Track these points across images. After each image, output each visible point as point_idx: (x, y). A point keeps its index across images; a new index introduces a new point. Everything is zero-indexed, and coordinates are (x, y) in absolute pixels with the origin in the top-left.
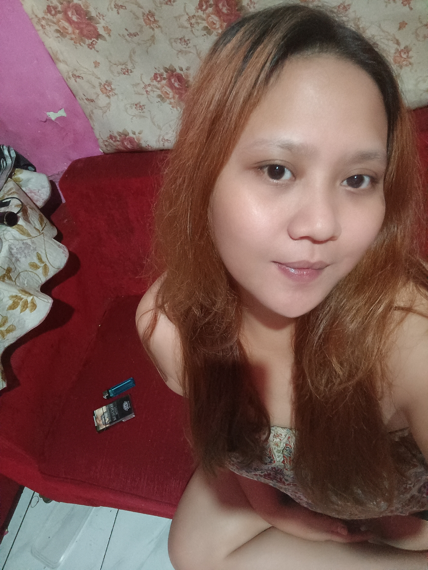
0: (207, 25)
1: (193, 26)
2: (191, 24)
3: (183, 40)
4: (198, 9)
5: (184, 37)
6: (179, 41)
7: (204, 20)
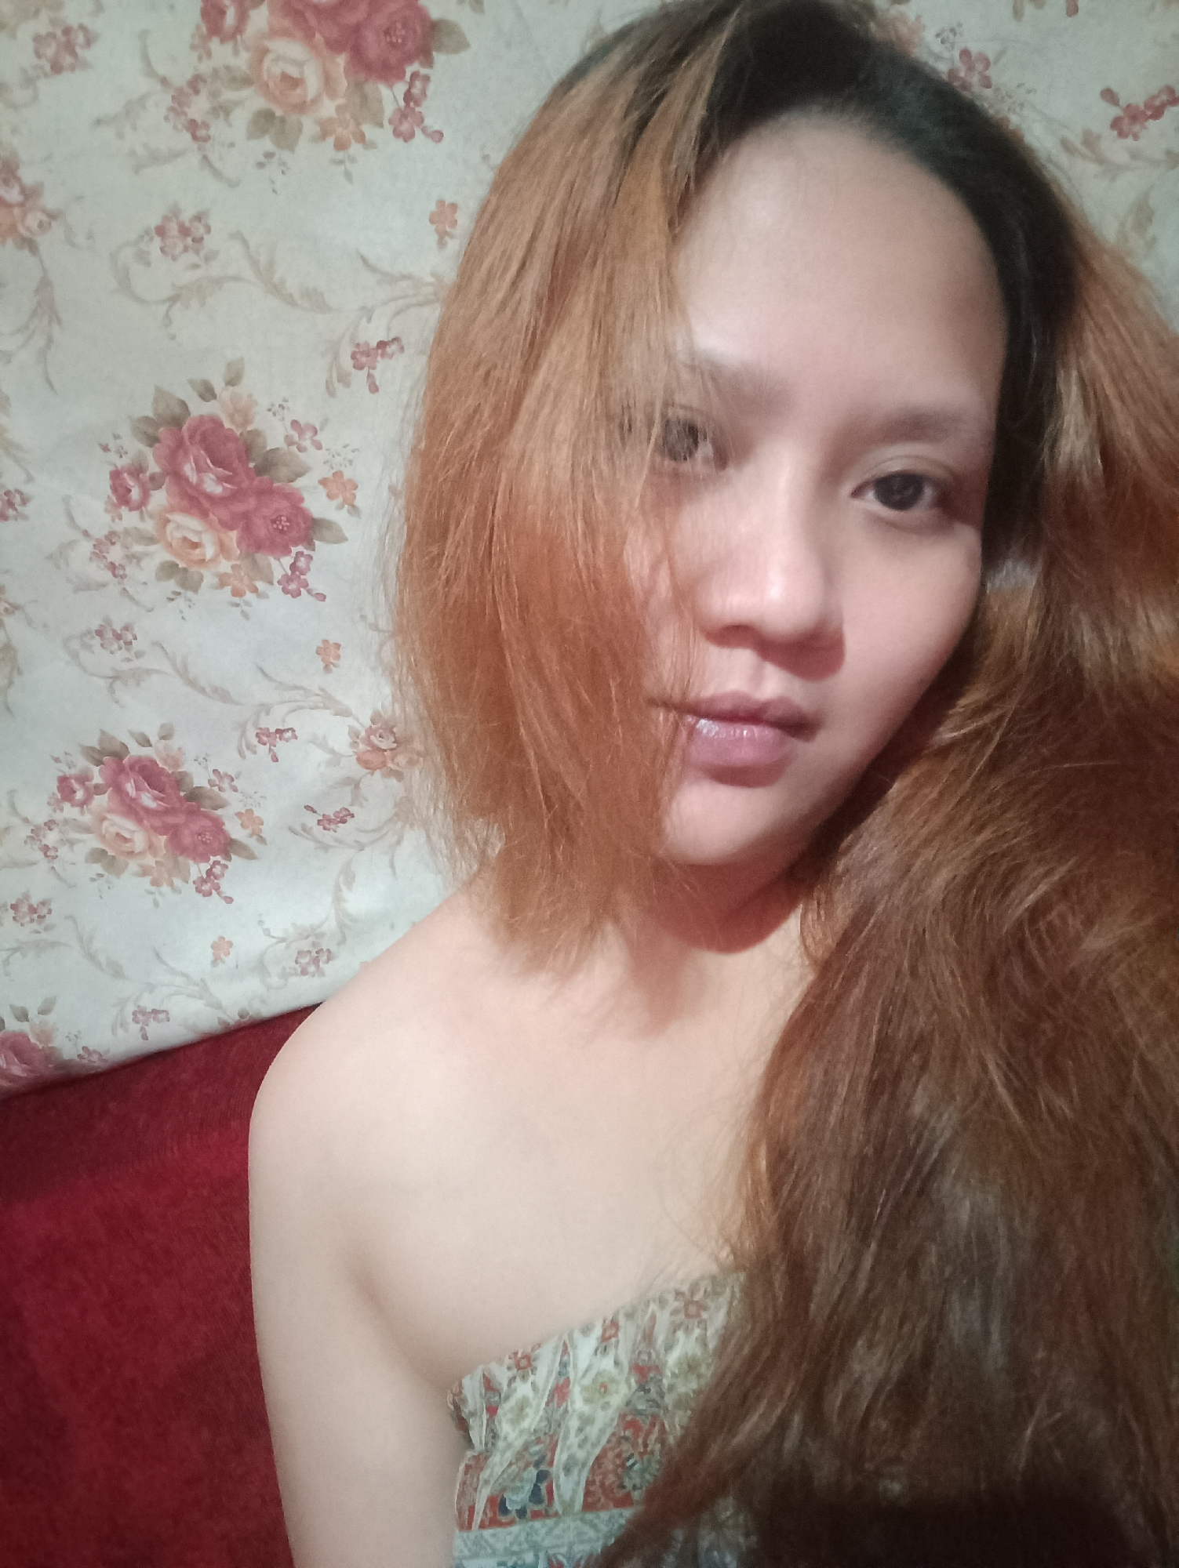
0: (168, 557)
1: (121, 572)
2: (112, 567)
3: (110, 635)
4: (117, 506)
5: (108, 621)
6: (97, 641)
7: (151, 540)
